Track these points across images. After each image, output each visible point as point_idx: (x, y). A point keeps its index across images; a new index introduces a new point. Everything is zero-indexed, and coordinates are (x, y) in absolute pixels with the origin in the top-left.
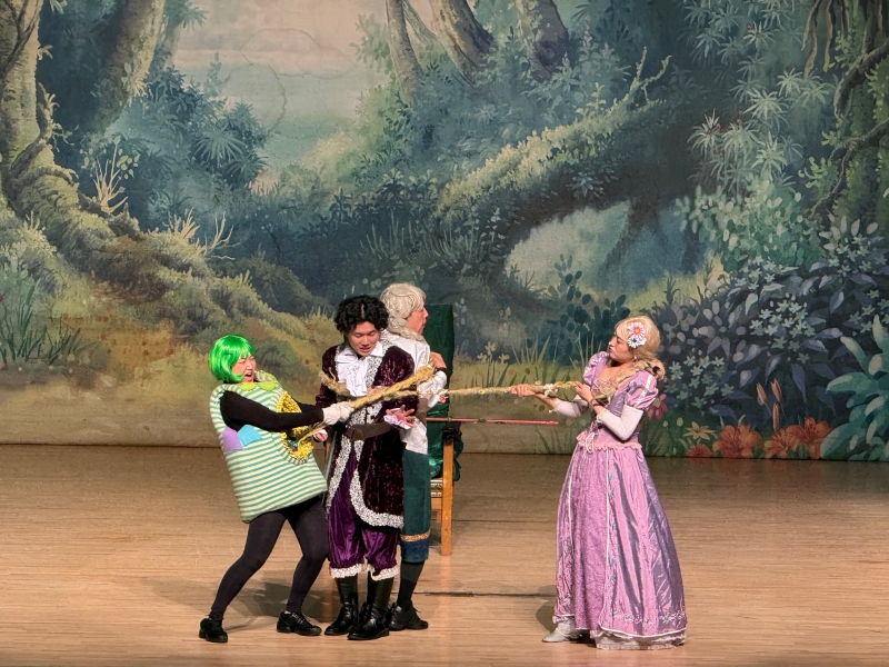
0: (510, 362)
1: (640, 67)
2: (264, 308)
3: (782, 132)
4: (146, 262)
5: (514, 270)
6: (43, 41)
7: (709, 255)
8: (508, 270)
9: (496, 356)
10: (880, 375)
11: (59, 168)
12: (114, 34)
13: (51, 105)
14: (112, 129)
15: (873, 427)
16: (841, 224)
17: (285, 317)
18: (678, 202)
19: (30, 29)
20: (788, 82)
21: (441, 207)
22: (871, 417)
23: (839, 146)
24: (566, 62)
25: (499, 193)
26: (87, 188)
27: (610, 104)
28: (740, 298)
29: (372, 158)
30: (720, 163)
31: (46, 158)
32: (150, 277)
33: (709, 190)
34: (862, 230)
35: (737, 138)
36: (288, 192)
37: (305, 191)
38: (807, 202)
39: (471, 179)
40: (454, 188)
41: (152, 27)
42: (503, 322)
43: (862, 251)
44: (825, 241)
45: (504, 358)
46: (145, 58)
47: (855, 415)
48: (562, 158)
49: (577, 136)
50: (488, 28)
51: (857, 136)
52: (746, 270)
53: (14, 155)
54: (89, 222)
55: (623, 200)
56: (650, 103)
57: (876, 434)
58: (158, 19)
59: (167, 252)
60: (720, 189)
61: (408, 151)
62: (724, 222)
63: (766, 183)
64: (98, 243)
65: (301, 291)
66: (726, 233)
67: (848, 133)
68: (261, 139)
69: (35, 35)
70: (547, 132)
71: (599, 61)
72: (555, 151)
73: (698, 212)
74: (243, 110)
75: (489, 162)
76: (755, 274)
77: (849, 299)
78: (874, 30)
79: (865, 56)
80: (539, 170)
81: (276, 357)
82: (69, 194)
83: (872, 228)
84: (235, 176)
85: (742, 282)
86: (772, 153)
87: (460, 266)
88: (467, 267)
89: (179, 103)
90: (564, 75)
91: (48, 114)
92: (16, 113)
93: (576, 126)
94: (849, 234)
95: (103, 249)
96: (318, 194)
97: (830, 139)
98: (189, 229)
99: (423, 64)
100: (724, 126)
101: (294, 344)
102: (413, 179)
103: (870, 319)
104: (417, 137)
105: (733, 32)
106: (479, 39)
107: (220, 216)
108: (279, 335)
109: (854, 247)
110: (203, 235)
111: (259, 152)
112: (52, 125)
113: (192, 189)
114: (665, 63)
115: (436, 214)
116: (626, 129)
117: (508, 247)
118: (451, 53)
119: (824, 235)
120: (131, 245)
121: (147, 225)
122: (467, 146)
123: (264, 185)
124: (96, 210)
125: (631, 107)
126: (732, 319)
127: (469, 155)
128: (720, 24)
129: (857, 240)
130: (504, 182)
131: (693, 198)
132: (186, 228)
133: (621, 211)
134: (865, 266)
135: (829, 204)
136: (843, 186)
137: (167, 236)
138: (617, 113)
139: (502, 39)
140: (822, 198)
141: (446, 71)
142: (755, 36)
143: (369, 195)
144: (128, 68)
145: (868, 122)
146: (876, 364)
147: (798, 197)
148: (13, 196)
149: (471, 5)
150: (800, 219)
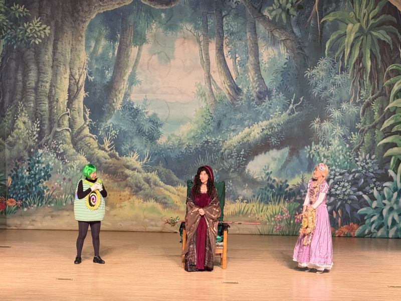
0: (247, 203)
1: (293, 100)
2: (162, 183)
3: (342, 123)
4: (121, 167)
5: (249, 171)
6: (86, 91)
8: (247, 170)
9: (242, 201)
10: (376, 208)
11: (91, 135)
12: (110, 88)
13: (88, 113)
14: (109, 121)
15: (374, 226)
16: (363, 155)
17: (169, 187)
18: (306, 147)
19: (81, 86)
20: (344, 106)
21: (223, 149)
22: (373, 223)
23: (362, 128)
24: (267, 99)
25: (243, 144)
26: (101, 141)
27: (282, 113)
29: (199, 131)
30: (321, 134)
31: (86, 131)
32: (122, 172)
33: (317, 143)
34: (370, 158)
35: (326, 125)
36: (170, 143)
37: (176, 143)
38: (350, 148)
39: (234, 139)
40: (228, 142)
41: (124, 86)
42: (245, 189)
43: (370, 165)
44: (357, 161)
45: (245, 201)
46: (121, 97)
47: (367, 222)
48: (265, 132)
49: (271, 124)
50: (240, 87)
51: (368, 125)
53: (75, 130)
54: (101, 153)
55: (286, 146)
56: (296, 113)
57: (375, 228)
58: (126, 83)
59: (128, 164)
60: (320, 143)
61: (212, 129)
62: (322, 154)
63: (336, 141)
64: (105, 161)
65: (175, 177)
66: (323, 158)
67: (365, 124)
68: (161, 125)
69: (83, 88)
70: (260, 123)
71: (278, 99)
72: (263, 129)
73: (313, 151)
74: (155, 115)
75: (240, 133)
76: (333, 173)
77: (365, 181)
78: (374, 88)
79: (371, 97)
80: (257, 136)
81: (166, 201)
82: (94, 144)
83: (373, 157)
84: (152, 138)
86: (339, 130)
87: (230, 169)
88: (232, 170)
89: (133, 112)
90: (266, 103)
91: (87, 116)
92: (76, 116)
93: (271, 121)
94: (365, 159)
95: (106, 163)
96: (181, 144)
97: (359, 126)
98: (136, 156)
99: (218, 99)
100: (322, 121)
101: (172, 196)
102: (214, 139)
103: (372, 188)
104: (215, 124)
105: (325, 88)
106: (237, 90)
107: (147, 151)
108: (167, 193)
109: (367, 163)
110: (141, 158)
111: (161, 130)
112: (89, 120)
113: (137, 142)
114: (301, 99)
115: (222, 151)
116: (288, 122)
117: (246, 163)
118: (227, 96)
119: (357, 159)
120: (116, 161)
121: (121, 155)
122: (233, 128)
123: (162, 141)
124: (104, 149)
125: (290, 114)
127: (233, 131)
128: (321, 86)
129: (368, 161)
130: (245, 140)
131: (311, 146)
132: (135, 155)
133: (286, 151)
134: (371, 170)
135: (358, 148)
136: (363, 142)
137: (128, 158)
138: (285, 116)
139: (245, 91)
140: (356, 146)
141: (225, 102)
142: (332, 90)
143: (198, 145)
144: (115, 100)
145: (372, 120)
146: (375, 204)
147: (348, 146)
148: (75, 144)
149: (234, 79)
150: (348, 153)
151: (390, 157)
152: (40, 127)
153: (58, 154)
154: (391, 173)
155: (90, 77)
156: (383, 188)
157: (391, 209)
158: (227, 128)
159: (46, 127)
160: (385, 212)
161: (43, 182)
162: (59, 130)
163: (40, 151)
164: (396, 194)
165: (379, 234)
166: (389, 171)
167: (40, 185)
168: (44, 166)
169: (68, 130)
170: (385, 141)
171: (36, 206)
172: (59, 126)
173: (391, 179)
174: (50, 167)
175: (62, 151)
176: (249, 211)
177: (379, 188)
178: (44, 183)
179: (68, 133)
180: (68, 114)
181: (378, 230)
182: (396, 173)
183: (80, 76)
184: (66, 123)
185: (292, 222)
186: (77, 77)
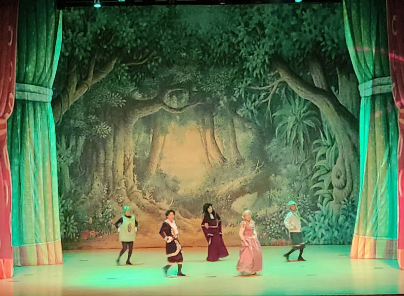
0: (234, 227)
1: (258, 164)
2: (182, 217)
3: (288, 177)
4: (157, 209)
5: (233, 208)
6: (134, 164)
7: (274, 203)
8: (232, 208)
10: (311, 227)
11: (138, 190)
12: (148, 161)
13: (136, 177)
14: (149, 181)
15: (310, 238)
16: (301, 195)
17: (186, 219)
18: (267, 192)
19: (131, 162)
20: (289, 166)
21: (217, 195)
22: (310, 236)
23: (300, 179)
24: (242, 164)
25: (230, 191)
26: (144, 194)
27: (252, 172)
28: (281, 212)
29: (203, 185)
30: (275, 183)
31: (135, 188)
32: (158, 212)
33: (274, 188)
34: (306, 197)
35: (279, 178)
36: (186, 193)
37: (189, 193)
38: (294, 191)
39: (224, 188)
40: (220, 191)
42: (231, 219)
43: (306, 201)
44: (298, 199)
45: (232, 226)
46: (155, 166)
47: (306, 236)
48: (242, 184)
49: (245, 179)
50: (226, 157)
51: (304, 177)
52: (282, 206)
53: (129, 188)
54: (145, 201)
55: (255, 192)
56: (260, 172)
57: (311, 239)
58: (157, 159)
59: (161, 207)
60: (276, 189)
61: (210, 183)
62: (277, 196)
63: (285, 188)
64: (147, 205)
65: (190, 214)
66: (277, 198)
67: (302, 176)
68: (179, 183)
69: (132, 163)
70: (239, 179)
71: (249, 163)
72: (241, 182)
73: (271, 194)
74: (175, 176)
75: (227, 185)
76: (284, 207)
77: (304, 211)
78: (306, 154)
79: (305, 160)
80: (238, 187)
81: (184, 228)
82: (141, 196)
83: (308, 196)
84: (174, 191)
85: (281, 208)
86: (287, 181)
88: (223, 207)
89: (162, 175)
90: (242, 167)
91: (135, 179)
92: (129, 179)
93: (245, 177)
94: (303, 197)
95: (148, 207)
96: (192, 193)
97: (298, 178)
98: (166, 202)
99: (213, 166)
100: (276, 176)
101: (189, 225)
102: (211, 189)
103: (308, 215)
104: (212, 180)
105: (277, 156)
106: (224, 160)
107: (172, 199)
108: (185, 223)
110: (169, 203)
111: (179, 185)
112: (136, 181)
113: (166, 194)
114: (263, 163)
115: (216, 197)
116: (256, 177)
117: (232, 202)
118: (218, 163)
119: (298, 198)
120: (154, 205)
121: (156, 201)
122: (223, 182)
123: (180, 192)
124: (146, 199)
125: (256, 173)
126: (279, 216)
127: (223, 184)
128: (274, 155)
129: (305, 199)
130: (230, 189)
131: (270, 191)
133: (256, 194)
134: (307, 204)
135: (299, 192)
136: (302, 187)
137: (161, 203)
138: (254, 174)
139: (228, 160)
140: (297, 190)
141: (217, 167)
142: (281, 157)
143: (203, 193)
144: (151, 169)
145: (306, 174)
146: (310, 225)
147: (292, 190)
148: (129, 196)
149: (222, 153)
150: (293, 195)
151: (318, 195)
152: (108, 187)
153: (119, 203)
154: (319, 205)
155: (136, 156)
156: (315, 214)
157: (320, 227)
158: (219, 183)
159: (111, 187)
160: (316, 230)
161: (110, 220)
162: (119, 188)
163: (108, 201)
164: (323, 217)
165: (314, 242)
166: (318, 204)
167: (109, 222)
168: (111, 210)
169: (124, 188)
170: (314, 186)
171: (107, 234)
172: (119, 186)
173: (319, 209)
174: (115, 211)
175: (121, 201)
176: (235, 233)
177: (313, 215)
178: (112, 221)
179: (124, 190)
180: (124, 179)
181: (313, 240)
182: (322, 205)
183: (130, 155)
184: (123, 184)
185: (261, 237)
186: (128, 156)
